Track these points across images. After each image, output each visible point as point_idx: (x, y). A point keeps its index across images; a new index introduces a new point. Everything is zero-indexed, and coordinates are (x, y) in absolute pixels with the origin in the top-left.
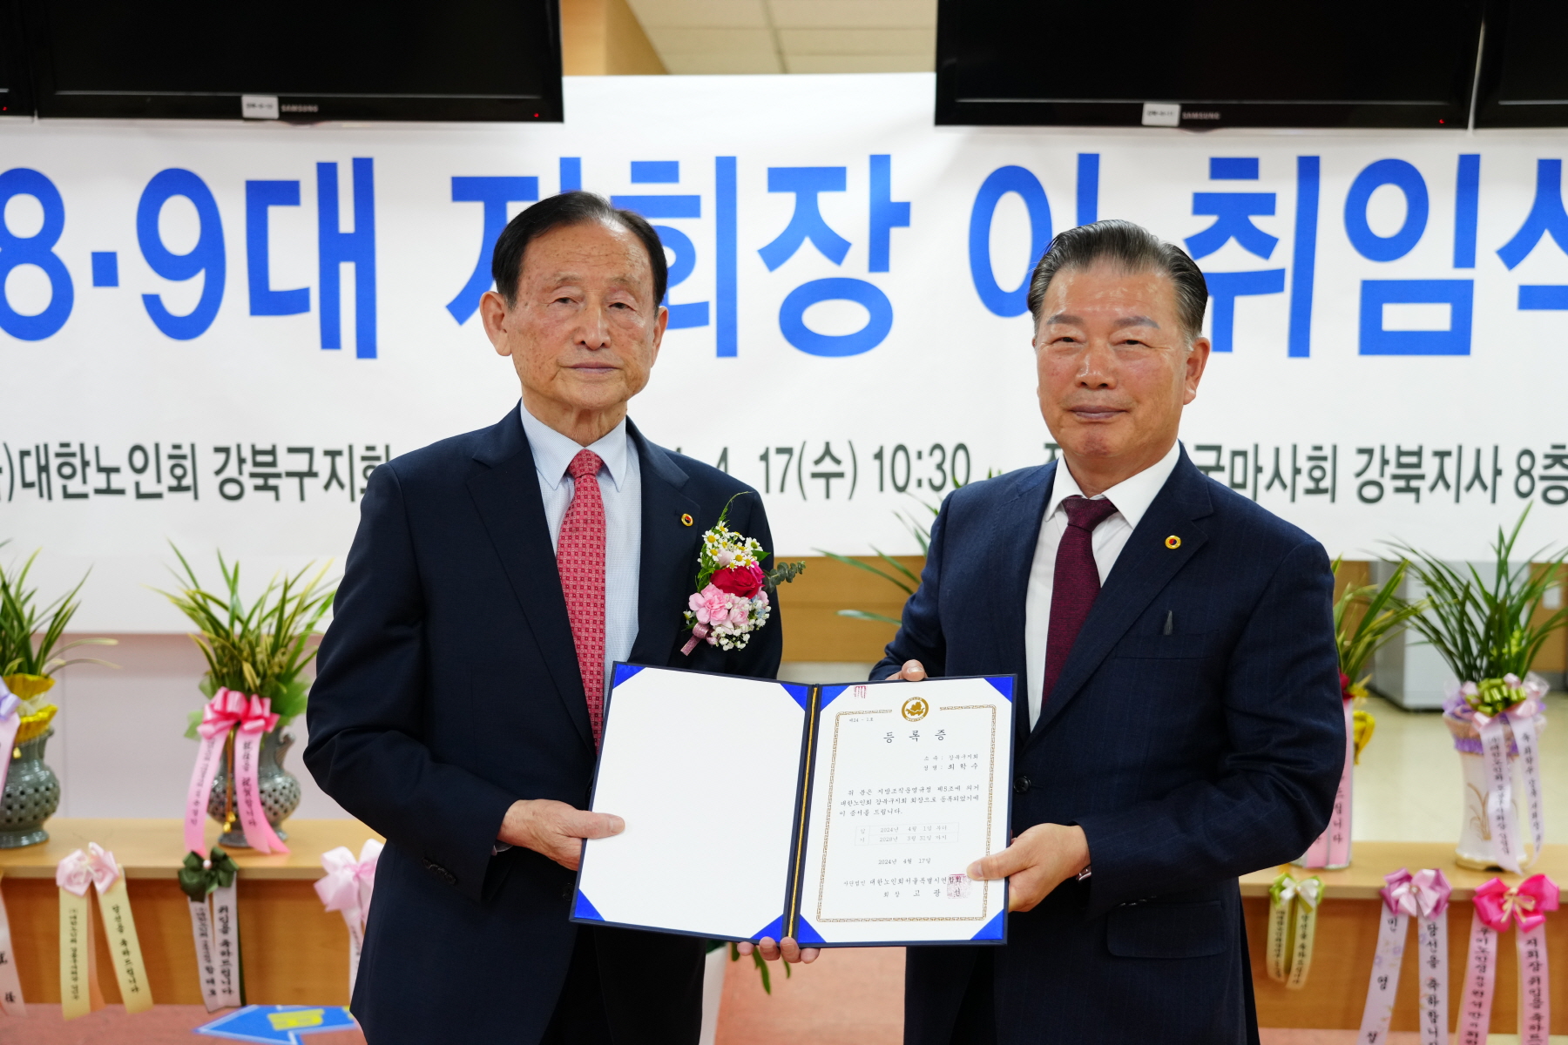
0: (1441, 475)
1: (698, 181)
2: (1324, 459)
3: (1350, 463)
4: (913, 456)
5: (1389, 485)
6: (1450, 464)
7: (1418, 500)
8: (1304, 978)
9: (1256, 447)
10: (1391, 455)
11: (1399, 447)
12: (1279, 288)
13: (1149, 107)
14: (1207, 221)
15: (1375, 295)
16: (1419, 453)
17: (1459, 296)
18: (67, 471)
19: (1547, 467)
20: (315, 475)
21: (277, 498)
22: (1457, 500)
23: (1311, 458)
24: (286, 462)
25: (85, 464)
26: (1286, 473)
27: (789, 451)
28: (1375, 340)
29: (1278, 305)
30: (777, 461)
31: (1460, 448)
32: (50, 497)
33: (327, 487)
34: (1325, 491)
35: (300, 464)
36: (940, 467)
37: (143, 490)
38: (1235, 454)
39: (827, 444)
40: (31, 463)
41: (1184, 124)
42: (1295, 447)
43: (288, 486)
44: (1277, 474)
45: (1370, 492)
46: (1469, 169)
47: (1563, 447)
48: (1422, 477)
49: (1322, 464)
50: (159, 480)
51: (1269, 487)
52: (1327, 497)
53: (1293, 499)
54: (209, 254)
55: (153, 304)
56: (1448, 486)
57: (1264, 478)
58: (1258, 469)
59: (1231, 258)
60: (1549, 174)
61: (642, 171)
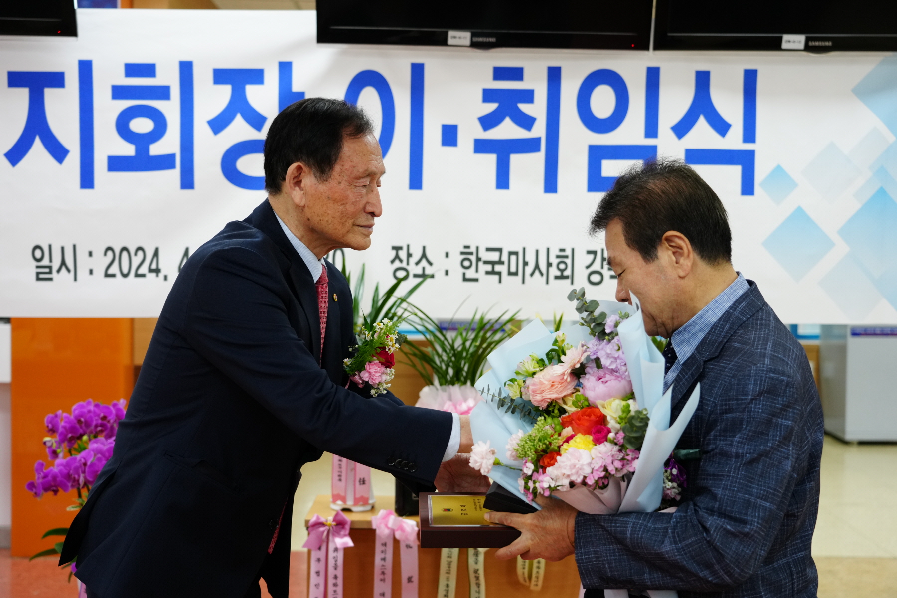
1: (169, 76)
2: (567, 257)
3: (582, 260)
5: (606, 273)
8: (540, 583)
9: (524, 249)
12: (537, 149)
13: (451, 34)
14: (492, 107)
15: (597, 154)
17: (648, 155)
23: (558, 257)
26: (543, 266)
28: (597, 183)
29: (537, 160)
34: (567, 277)
38: (511, 253)
41: (474, 45)
42: (548, 249)
44: (537, 266)
45: (595, 278)
46: (653, 76)
49: (565, 260)
51: (532, 274)
52: (569, 281)
53: (547, 283)
57: (529, 269)
58: (526, 264)
59: (507, 130)
60: (703, 80)
61: (132, 70)
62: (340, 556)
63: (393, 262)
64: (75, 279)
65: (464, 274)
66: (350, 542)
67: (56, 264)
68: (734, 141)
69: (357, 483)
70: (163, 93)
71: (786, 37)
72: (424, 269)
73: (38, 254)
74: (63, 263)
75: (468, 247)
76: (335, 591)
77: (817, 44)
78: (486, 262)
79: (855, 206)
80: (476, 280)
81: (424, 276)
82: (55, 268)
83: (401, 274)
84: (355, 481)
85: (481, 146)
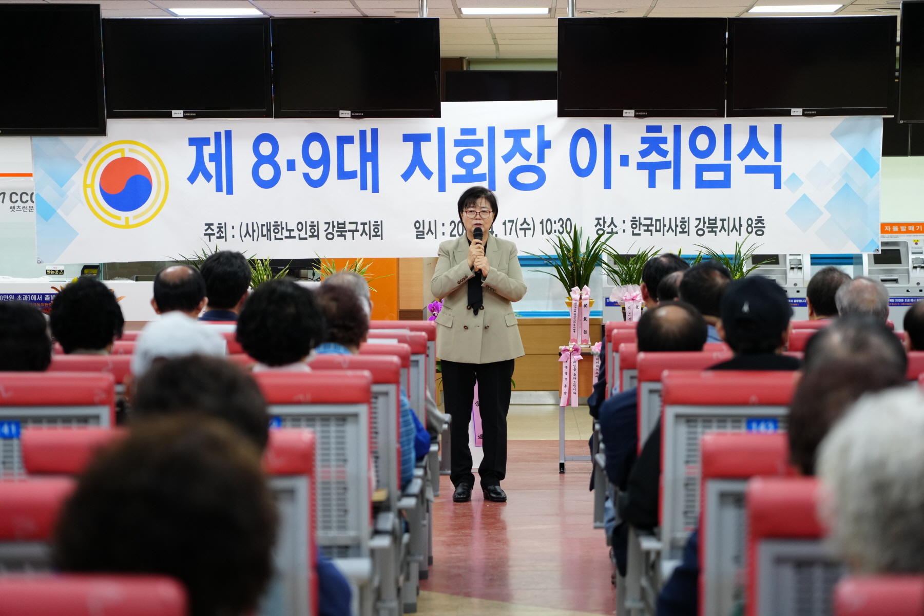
0: (723, 227)
1: (482, 134)
3: (693, 223)
4: (553, 222)
5: (706, 230)
6: (726, 223)
7: (716, 235)
9: (664, 218)
10: (706, 220)
11: (709, 218)
12: (669, 167)
13: (625, 111)
14: (646, 146)
15: (700, 169)
16: (715, 219)
17: (726, 169)
18: (276, 231)
19: (756, 224)
20: (358, 231)
21: (345, 239)
22: (729, 235)
23: (681, 222)
24: (349, 227)
25: (282, 228)
26: (673, 226)
27: (512, 221)
28: (701, 184)
29: (670, 172)
30: (509, 225)
31: (729, 218)
32: (270, 240)
33: (361, 235)
34: (686, 232)
35: (353, 227)
36: (562, 226)
37: (301, 237)
38: (657, 220)
39: (525, 219)
40: (265, 228)
41: (636, 116)
42: (676, 218)
43: (349, 235)
44: (670, 227)
45: (700, 232)
46: (728, 129)
47: (761, 217)
48: (717, 227)
49: (685, 223)
50: (306, 234)
51: (668, 231)
52: (687, 234)
53: (676, 235)
54: (325, 160)
55: (306, 176)
56: (725, 230)
57: (666, 229)
58: (664, 226)
59: (654, 157)
60: (753, 130)
61: (464, 132)
62: (577, 364)
63: (596, 226)
64: (436, 238)
65: (633, 231)
66: (581, 357)
67: (426, 230)
68: (770, 161)
69: (583, 333)
70: (480, 143)
71: (793, 110)
72: (612, 229)
73: (417, 225)
74: (430, 229)
75: (635, 218)
76: (574, 382)
77: (809, 112)
78: (644, 225)
79: (833, 193)
80: (639, 234)
81: (612, 233)
82: (426, 232)
83: (601, 232)
84: (582, 331)
85: (641, 166)
